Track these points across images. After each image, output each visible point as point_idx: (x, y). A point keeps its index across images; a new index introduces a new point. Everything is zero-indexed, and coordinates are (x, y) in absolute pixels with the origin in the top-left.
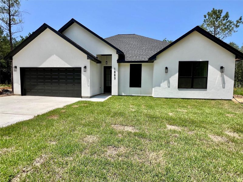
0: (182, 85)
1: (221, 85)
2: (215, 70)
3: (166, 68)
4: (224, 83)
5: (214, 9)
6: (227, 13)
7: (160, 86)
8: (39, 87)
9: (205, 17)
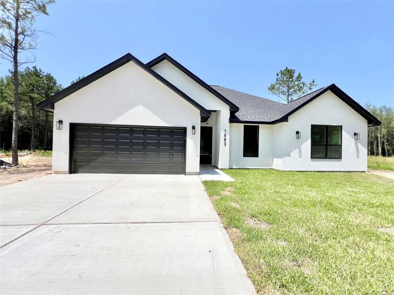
0: (315, 155)
1: (356, 155)
2: (349, 136)
3: (297, 133)
4: (358, 152)
5: (287, 68)
6: (299, 74)
7: (289, 155)
8: (105, 159)
9: (278, 76)
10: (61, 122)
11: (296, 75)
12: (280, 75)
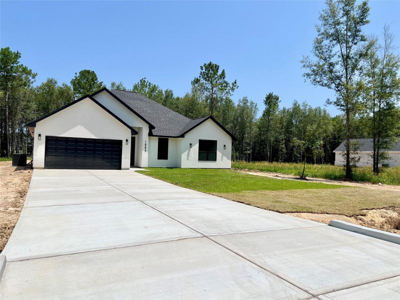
5: (210, 62)
6: (223, 71)
9: (202, 69)
10: (40, 135)
11: (220, 72)
12: (204, 68)
